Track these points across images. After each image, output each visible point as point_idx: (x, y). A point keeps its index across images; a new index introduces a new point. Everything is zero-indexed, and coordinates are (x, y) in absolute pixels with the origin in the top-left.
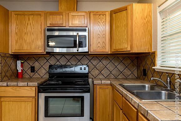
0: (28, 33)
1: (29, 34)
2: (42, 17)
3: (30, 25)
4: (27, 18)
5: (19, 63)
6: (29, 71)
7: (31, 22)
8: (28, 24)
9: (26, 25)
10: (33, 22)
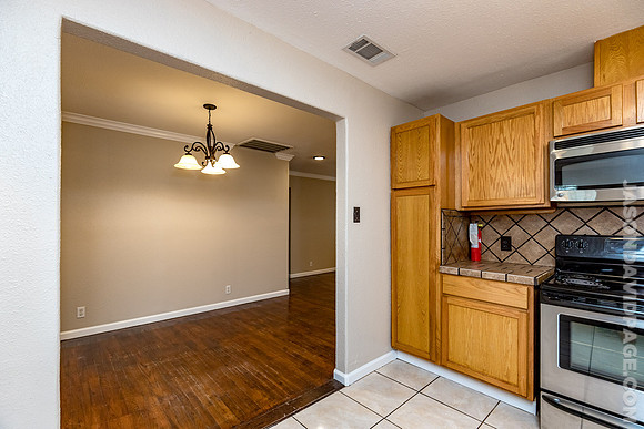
0: (499, 163)
1: (502, 163)
2: (537, 118)
3: (505, 142)
4: (497, 129)
5: (474, 228)
6: (497, 246)
7: (507, 134)
8: (498, 141)
9: (495, 144)
10: (513, 134)
